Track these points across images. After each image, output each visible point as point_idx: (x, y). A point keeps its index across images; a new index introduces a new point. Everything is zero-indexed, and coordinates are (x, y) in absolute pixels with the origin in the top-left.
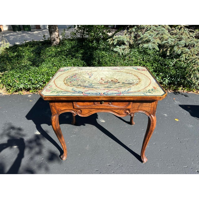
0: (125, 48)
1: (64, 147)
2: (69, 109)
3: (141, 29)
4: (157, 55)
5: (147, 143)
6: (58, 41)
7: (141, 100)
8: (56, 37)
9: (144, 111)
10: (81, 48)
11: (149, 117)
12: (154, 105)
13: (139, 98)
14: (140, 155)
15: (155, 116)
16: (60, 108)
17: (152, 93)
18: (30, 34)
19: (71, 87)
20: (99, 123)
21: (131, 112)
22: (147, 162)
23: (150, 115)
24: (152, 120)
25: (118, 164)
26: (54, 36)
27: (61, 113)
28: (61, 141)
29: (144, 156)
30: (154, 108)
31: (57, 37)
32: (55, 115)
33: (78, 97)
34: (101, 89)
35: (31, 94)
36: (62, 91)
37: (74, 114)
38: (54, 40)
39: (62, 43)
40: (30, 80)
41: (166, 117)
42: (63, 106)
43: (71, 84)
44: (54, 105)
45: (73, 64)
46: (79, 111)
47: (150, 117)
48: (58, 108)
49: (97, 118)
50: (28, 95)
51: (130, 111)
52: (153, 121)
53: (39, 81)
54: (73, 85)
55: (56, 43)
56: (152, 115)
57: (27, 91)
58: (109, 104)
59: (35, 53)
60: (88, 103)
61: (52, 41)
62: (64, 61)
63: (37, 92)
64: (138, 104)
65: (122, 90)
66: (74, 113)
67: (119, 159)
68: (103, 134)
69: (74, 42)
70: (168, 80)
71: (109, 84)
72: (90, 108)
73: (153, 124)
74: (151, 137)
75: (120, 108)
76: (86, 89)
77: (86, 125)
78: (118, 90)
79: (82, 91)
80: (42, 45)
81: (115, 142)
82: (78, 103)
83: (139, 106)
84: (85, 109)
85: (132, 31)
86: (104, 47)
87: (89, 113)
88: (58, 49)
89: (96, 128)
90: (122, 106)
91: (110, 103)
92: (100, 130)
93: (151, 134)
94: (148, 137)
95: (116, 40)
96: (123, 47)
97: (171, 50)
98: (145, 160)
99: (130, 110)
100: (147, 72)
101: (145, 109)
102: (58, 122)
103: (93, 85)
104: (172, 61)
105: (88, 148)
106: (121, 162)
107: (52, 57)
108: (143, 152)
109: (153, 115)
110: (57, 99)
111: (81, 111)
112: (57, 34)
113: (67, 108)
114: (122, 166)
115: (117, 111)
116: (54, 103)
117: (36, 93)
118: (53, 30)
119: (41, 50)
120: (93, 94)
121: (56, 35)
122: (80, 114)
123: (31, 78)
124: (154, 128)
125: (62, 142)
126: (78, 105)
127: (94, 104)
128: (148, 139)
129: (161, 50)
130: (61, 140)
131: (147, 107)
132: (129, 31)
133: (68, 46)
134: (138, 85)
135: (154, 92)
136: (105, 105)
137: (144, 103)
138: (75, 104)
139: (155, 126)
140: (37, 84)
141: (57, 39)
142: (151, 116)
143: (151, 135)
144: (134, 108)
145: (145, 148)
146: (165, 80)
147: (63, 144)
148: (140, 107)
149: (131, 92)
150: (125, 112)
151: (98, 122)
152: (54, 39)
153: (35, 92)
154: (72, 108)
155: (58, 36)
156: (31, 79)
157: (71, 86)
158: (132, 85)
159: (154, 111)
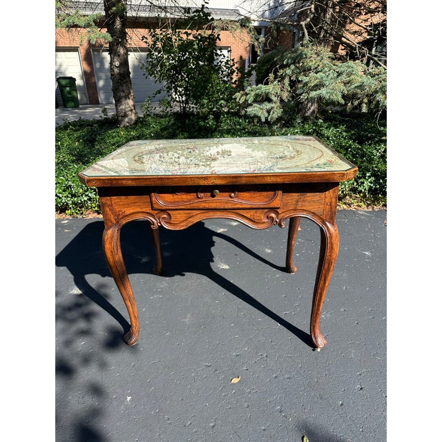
0: (272, 108)
1: (131, 309)
2: (142, 210)
3: (304, 71)
4: (343, 137)
5: (321, 295)
6: (133, 117)
7: (300, 181)
8: (129, 109)
9: (309, 212)
10: (182, 131)
11: (321, 229)
12: (331, 198)
13: (295, 177)
16: (123, 210)
17: (325, 168)
18: (76, 113)
20: (215, 270)
21: (280, 216)
23: (324, 222)
24: (329, 233)
25: (257, 353)
26: (123, 107)
27: (124, 222)
28: (124, 295)
29: (317, 331)
30: (331, 205)
31: (131, 110)
32: (111, 227)
33: (161, 178)
35: (67, 219)
37: (154, 225)
38: (125, 115)
39: (141, 122)
40: (68, 188)
41: (369, 258)
42: (129, 205)
44: (109, 203)
46: (165, 216)
47: (325, 228)
48: (117, 208)
49: (213, 261)
50: (63, 220)
51: (277, 214)
52: (331, 237)
53: (88, 189)
55: (128, 122)
56: (327, 223)
57: (60, 213)
58: (230, 196)
59: (84, 141)
60: (185, 197)
61: (120, 118)
63: (82, 214)
64: (295, 196)
66: (154, 220)
67: (259, 341)
68: (224, 292)
69: (167, 119)
72: (189, 207)
73: (331, 244)
74: (329, 278)
75: (254, 206)
76: (181, 167)
77: (187, 274)
78: (251, 166)
80: (99, 126)
81: (251, 306)
82: (161, 197)
83: (298, 201)
84: (178, 211)
85: (286, 74)
87: (187, 220)
88: (132, 133)
89: (208, 279)
90: (258, 199)
91: (233, 195)
92: (216, 284)
94: (323, 279)
95: (253, 93)
96: (267, 106)
97: (370, 102)
98: (321, 341)
99: (278, 210)
100: (316, 141)
101: (310, 207)
102: (119, 244)
104: (376, 149)
105: (188, 320)
106: (264, 349)
108: (315, 321)
109: (329, 222)
110: (114, 182)
111: (169, 215)
112: (131, 102)
113: (139, 210)
114: (266, 356)
115: (248, 216)
116: (109, 198)
117: (80, 217)
118: (122, 94)
119: (96, 135)
121: (128, 104)
122: (166, 222)
123: (70, 183)
124: (334, 256)
125: (127, 297)
126: (161, 200)
127: (198, 197)
128: (325, 283)
129: (349, 104)
130: (124, 292)
131: (315, 202)
132: (279, 74)
133: (154, 127)
134: (294, 160)
135: (328, 166)
136: (222, 199)
137: (309, 194)
138: (155, 196)
139: (337, 249)
140: (82, 195)
141: (130, 112)
142: (326, 225)
143: (331, 273)
144: (286, 205)
145: (318, 309)
146: (363, 183)
147: (129, 304)
148: (300, 203)
149: (278, 169)
150: (268, 217)
151: (213, 268)
152: (125, 113)
153: (77, 213)
154: (148, 210)
155: (133, 108)
156: (70, 186)
159: (332, 214)
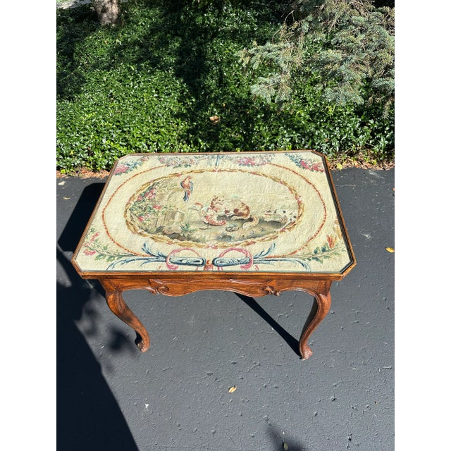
2: (140, 284)
6: (115, 10)
9: (304, 288)
14: (298, 340)
15: (329, 295)
16: (121, 284)
17: (322, 262)
19: (141, 237)
21: (276, 289)
22: (311, 357)
23: (317, 294)
24: (322, 303)
25: (251, 361)
29: (304, 347)
30: (325, 284)
32: (112, 293)
33: (155, 275)
34: (208, 247)
36: (121, 251)
38: (105, 10)
43: (141, 224)
45: (156, 90)
46: (163, 288)
47: (317, 298)
48: (115, 282)
51: (273, 288)
52: (323, 306)
53: (78, 150)
54: (146, 230)
55: (109, 19)
56: (320, 295)
61: (99, 13)
62: (133, 80)
63: (77, 172)
65: (256, 248)
66: (153, 290)
67: (254, 348)
70: (387, 140)
71: (228, 224)
75: (250, 285)
76: (176, 245)
78: (247, 248)
79: (165, 254)
86: (235, 26)
87: (184, 290)
88: (117, 40)
93: (318, 322)
98: (307, 353)
100: (324, 174)
103: (192, 227)
105: (192, 321)
106: (258, 356)
107: (104, 69)
109: (323, 294)
111: (167, 287)
113: (137, 284)
114: (259, 365)
119: (73, 42)
120: (190, 265)
122: (165, 291)
132: (293, 28)
134: (293, 231)
135: (326, 257)
140: (74, 156)
144: (281, 283)
146: (379, 139)
149: (275, 259)
150: (263, 290)
152: (104, 7)
153: (72, 172)
154: (146, 284)
157: (140, 233)
158: (279, 230)
159: (326, 289)
